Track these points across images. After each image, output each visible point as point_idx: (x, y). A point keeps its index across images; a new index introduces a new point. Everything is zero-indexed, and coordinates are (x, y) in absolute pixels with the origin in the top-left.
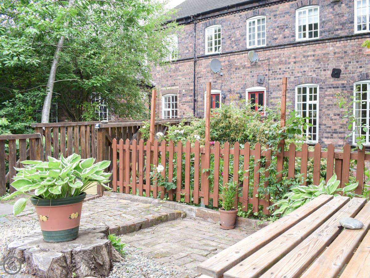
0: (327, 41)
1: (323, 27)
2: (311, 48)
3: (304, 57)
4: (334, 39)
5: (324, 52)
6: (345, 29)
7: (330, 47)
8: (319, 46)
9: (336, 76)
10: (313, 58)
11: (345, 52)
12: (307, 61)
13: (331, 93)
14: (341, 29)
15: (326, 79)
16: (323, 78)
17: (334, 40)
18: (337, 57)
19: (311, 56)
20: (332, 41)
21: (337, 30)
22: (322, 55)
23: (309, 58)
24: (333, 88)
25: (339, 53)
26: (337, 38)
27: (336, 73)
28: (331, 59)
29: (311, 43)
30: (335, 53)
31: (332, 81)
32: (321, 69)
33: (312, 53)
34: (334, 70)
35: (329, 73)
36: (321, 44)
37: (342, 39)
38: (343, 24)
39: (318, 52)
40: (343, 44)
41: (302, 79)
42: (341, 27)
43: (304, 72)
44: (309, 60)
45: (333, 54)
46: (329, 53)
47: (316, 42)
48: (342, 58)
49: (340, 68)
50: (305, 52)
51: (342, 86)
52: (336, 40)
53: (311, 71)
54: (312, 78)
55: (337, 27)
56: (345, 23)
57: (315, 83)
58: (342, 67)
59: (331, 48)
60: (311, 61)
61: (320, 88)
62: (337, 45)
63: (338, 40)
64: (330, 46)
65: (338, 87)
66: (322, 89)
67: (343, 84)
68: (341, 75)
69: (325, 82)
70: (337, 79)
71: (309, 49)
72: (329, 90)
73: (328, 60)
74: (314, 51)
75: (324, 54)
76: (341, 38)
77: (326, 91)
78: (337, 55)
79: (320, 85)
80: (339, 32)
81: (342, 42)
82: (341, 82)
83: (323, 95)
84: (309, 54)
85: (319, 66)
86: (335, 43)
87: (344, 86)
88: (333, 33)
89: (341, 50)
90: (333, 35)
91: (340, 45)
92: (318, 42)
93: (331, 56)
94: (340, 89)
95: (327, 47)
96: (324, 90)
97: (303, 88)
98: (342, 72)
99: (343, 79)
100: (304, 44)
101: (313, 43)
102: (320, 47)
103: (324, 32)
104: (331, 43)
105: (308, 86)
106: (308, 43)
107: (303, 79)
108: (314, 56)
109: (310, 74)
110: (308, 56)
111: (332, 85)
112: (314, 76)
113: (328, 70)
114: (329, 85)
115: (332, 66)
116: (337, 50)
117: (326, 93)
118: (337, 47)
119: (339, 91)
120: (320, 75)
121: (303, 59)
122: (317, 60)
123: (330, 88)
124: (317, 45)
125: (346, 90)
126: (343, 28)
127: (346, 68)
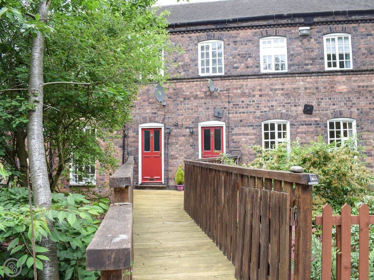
0: (297, 75)
1: (291, 60)
2: (279, 81)
3: (271, 90)
4: (305, 73)
5: (294, 86)
6: (316, 64)
7: (300, 82)
8: (288, 79)
9: (309, 112)
10: (282, 92)
11: (317, 88)
12: (275, 95)
13: (304, 130)
14: (312, 64)
15: (297, 116)
16: (294, 114)
17: (304, 75)
18: (309, 93)
19: (279, 89)
20: (302, 75)
21: (307, 65)
22: (292, 89)
23: (277, 92)
24: (306, 124)
25: (310, 89)
26: (309, 73)
27: (308, 110)
28: (302, 94)
29: (279, 76)
30: (306, 88)
31: (304, 117)
32: (291, 104)
33: (281, 87)
34: (306, 106)
35: (301, 109)
36: (290, 78)
37: (313, 75)
38: (313, 59)
39: (287, 86)
40: (314, 80)
41: (270, 114)
42: (311, 62)
43: (272, 106)
44: (277, 94)
45: (304, 89)
46: (299, 88)
47: (285, 76)
48: (314, 94)
49: (313, 104)
50: (272, 85)
51: (316, 123)
52: (306, 75)
53: (280, 106)
54: (282, 113)
55: (307, 62)
56: (316, 59)
57: (286, 119)
58: (314, 103)
59: (302, 83)
60: (279, 95)
61: (291, 125)
62: (308, 80)
63: (309, 75)
64: (301, 80)
65: (311, 124)
66: (293, 126)
67: (316, 121)
68: (313, 112)
69: (296, 119)
70: (309, 115)
71: (276, 82)
72: (301, 127)
73: (299, 95)
74: (283, 84)
75: (294, 89)
76: (313, 73)
77: (298, 128)
78: (308, 91)
79: (291, 122)
80: (310, 67)
81: (313, 77)
82: (313, 119)
83: (295, 133)
84: (277, 87)
85: (289, 101)
86: (305, 78)
87: (317, 124)
88: (302, 68)
89: (312, 86)
90: (303, 69)
91: (311, 80)
92: (287, 75)
93: (302, 91)
94: (313, 126)
95: (297, 81)
96: (295, 126)
97: (271, 124)
98: (315, 108)
99: (316, 116)
100: (271, 76)
101: (281, 76)
102: (289, 81)
103: (293, 65)
104: (301, 78)
105: (276, 122)
106: (276, 76)
107: (272, 114)
108: (282, 89)
109: (279, 109)
110: (276, 90)
111: (305, 121)
112: (284, 111)
113: (299, 105)
114: (301, 122)
115: (304, 101)
116: (308, 86)
117: (298, 130)
118: (309, 83)
119: (312, 128)
120: (291, 111)
121: (270, 92)
122: (287, 94)
123: (302, 125)
124: (286, 78)
125: (320, 127)
126: (314, 64)
127: (319, 105)
